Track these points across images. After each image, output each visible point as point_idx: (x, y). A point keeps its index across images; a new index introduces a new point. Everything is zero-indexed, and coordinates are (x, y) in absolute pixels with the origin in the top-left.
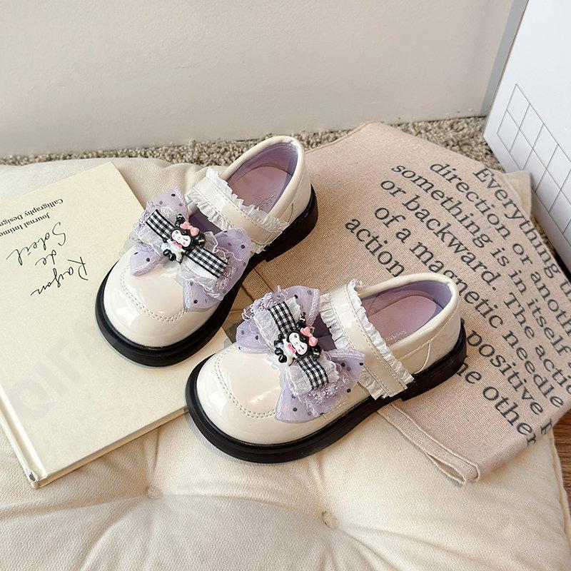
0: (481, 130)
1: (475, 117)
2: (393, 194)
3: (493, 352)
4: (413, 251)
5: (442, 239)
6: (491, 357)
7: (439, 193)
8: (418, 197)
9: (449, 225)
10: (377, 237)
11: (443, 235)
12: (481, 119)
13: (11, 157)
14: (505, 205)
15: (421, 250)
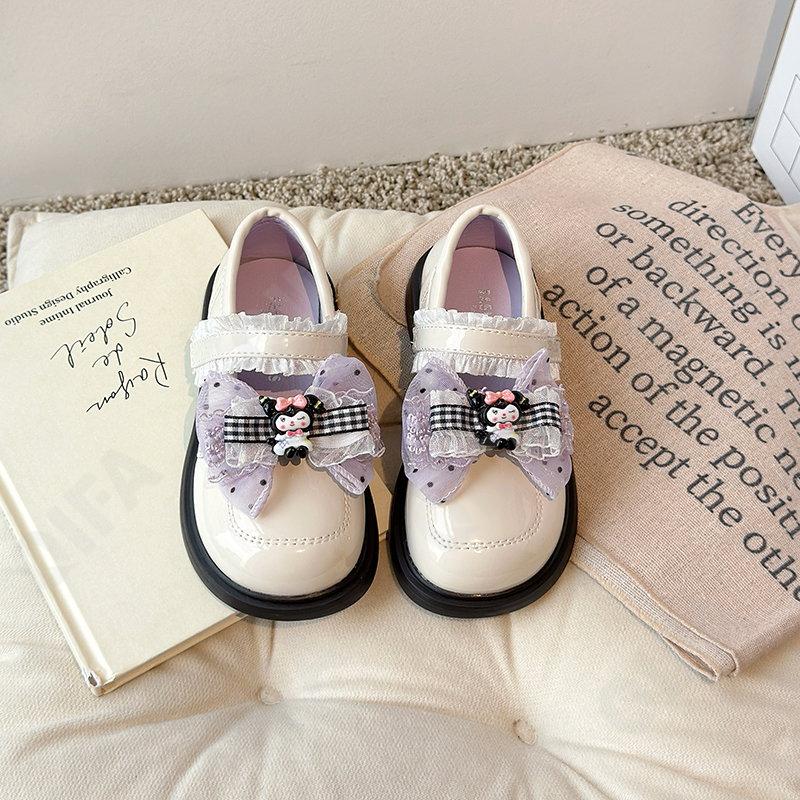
0: (748, 139)
1: (739, 120)
2: (614, 244)
3: (760, 480)
4: (642, 331)
5: (686, 312)
6: (757, 488)
7: (682, 242)
8: (651, 248)
9: (697, 290)
10: (590, 311)
11: (688, 306)
12: (747, 122)
13: (59, 198)
14: (780, 257)
15: (655, 328)
